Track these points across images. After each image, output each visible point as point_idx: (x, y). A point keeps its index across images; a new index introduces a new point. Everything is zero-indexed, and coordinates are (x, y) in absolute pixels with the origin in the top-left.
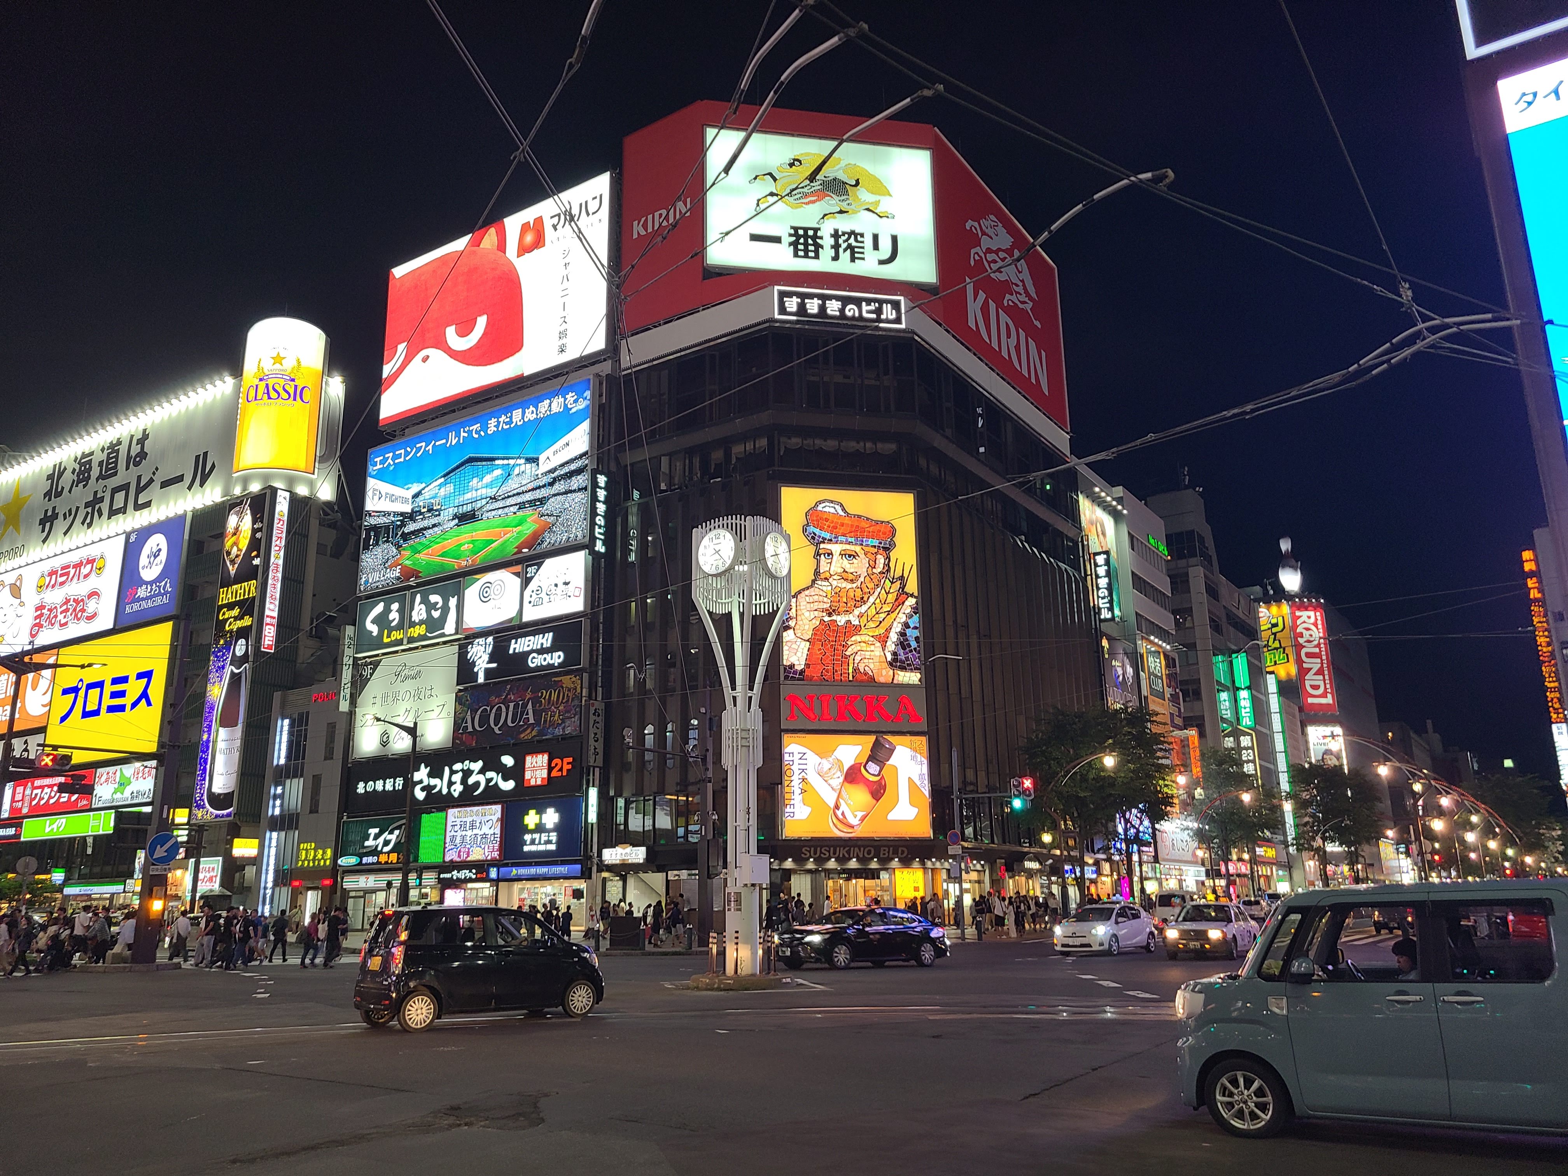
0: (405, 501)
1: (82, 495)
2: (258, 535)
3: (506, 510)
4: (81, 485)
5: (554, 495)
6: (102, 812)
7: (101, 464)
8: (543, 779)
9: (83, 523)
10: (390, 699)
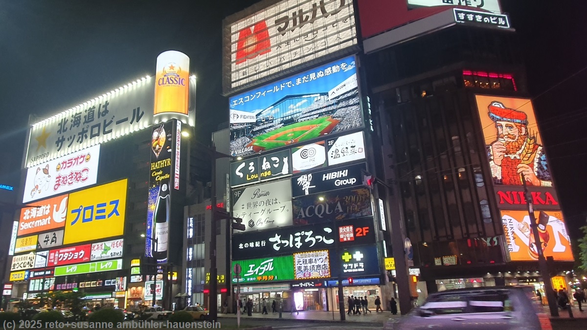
0: (253, 117)
1: (77, 130)
2: (170, 139)
3: (312, 117)
4: (76, 126)
5: (339, 108)
6: (96, 263)
7: (85, 117)
8: (351, 238)
9: (78, 142)
10: (252, 206)
